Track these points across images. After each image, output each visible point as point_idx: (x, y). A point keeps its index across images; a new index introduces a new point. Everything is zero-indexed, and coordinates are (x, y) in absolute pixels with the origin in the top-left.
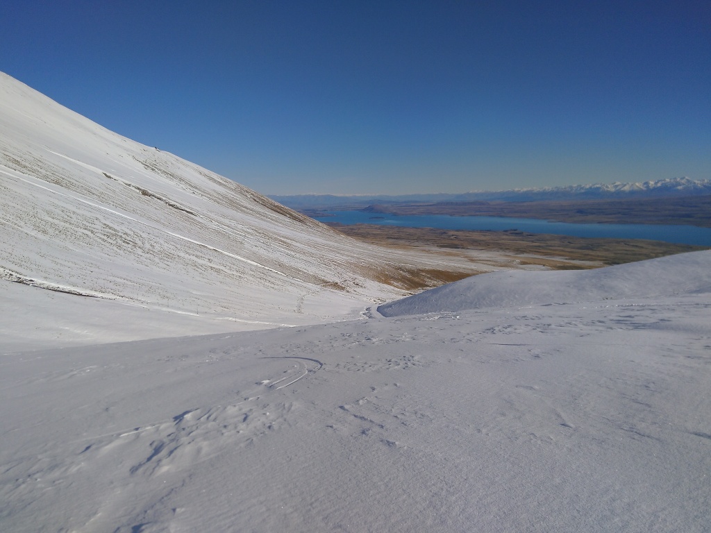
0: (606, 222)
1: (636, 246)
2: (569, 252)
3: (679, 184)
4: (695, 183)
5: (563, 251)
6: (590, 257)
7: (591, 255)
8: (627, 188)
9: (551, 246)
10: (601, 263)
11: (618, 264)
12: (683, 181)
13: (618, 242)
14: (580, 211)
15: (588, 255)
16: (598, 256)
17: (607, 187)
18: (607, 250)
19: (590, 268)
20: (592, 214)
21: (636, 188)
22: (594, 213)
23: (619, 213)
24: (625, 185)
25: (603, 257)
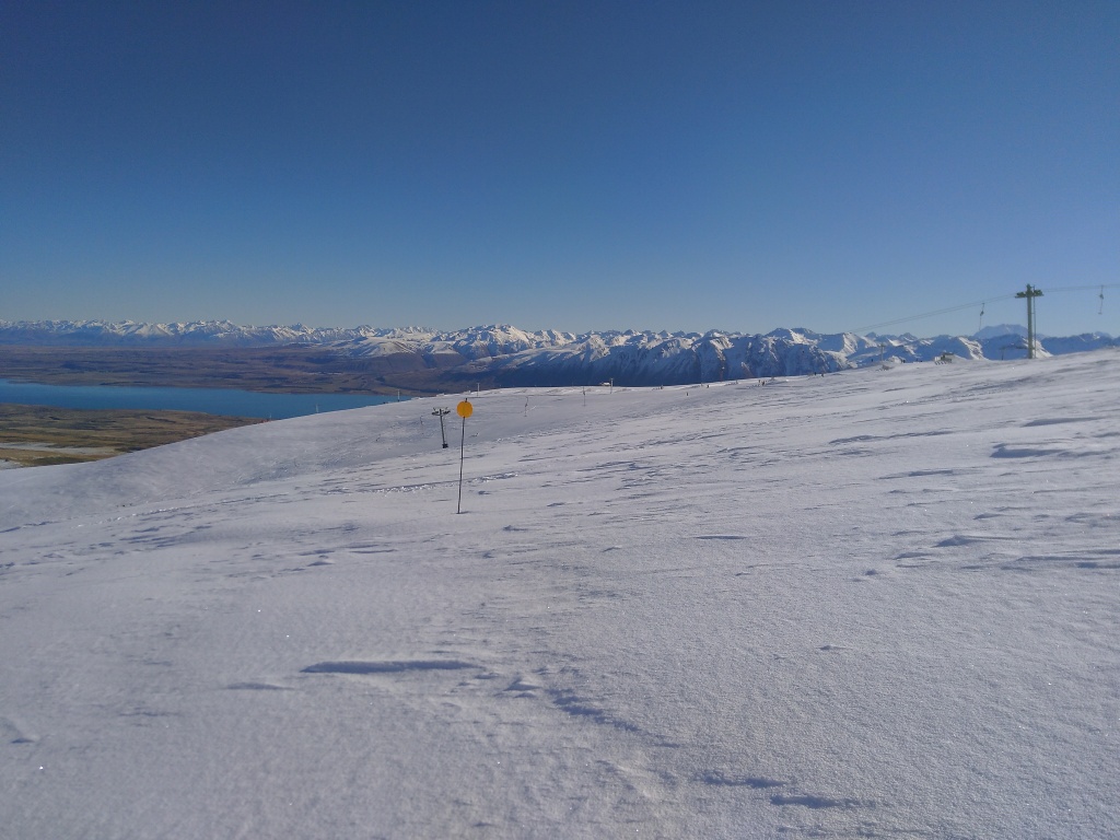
0: (116, 383)
1: (166, 421)
2: (54, 434)
3: (219, 330)
4: (239, 330)
5: (42, 432)
6: (91, 441)
7: (96, 438)
8: (144, 331)
9: (18, 425)
10: (112, 449)
11: (139, 449)
12: (225, 326)
13: (136, 416)
14: (70, 365)
15: (88, 437)
16: (106, 439)
17: (113, 328)
18: (121, 429)
19: (94, 458)
20: (90, 369)
21: (158, 332)
22: (95, 370)
23: (135, 369)
24: (142, 326)
25: (114, 439)
